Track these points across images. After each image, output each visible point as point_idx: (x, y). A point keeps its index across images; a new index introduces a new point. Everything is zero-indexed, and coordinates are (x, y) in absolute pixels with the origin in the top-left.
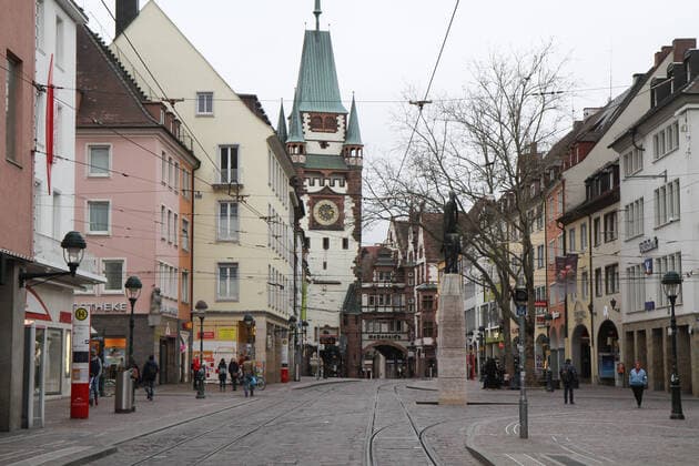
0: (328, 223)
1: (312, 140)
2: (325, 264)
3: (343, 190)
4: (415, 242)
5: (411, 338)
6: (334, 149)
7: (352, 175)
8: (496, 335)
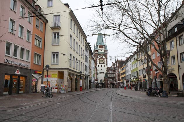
0: (102, 63)
1: (99, 50)
2: (101, 70)
3: (104, 57)
4: (116, 66)
5: (116, 81)
6: (103, 51)
7: (106, 55)
8: (134, 79)
